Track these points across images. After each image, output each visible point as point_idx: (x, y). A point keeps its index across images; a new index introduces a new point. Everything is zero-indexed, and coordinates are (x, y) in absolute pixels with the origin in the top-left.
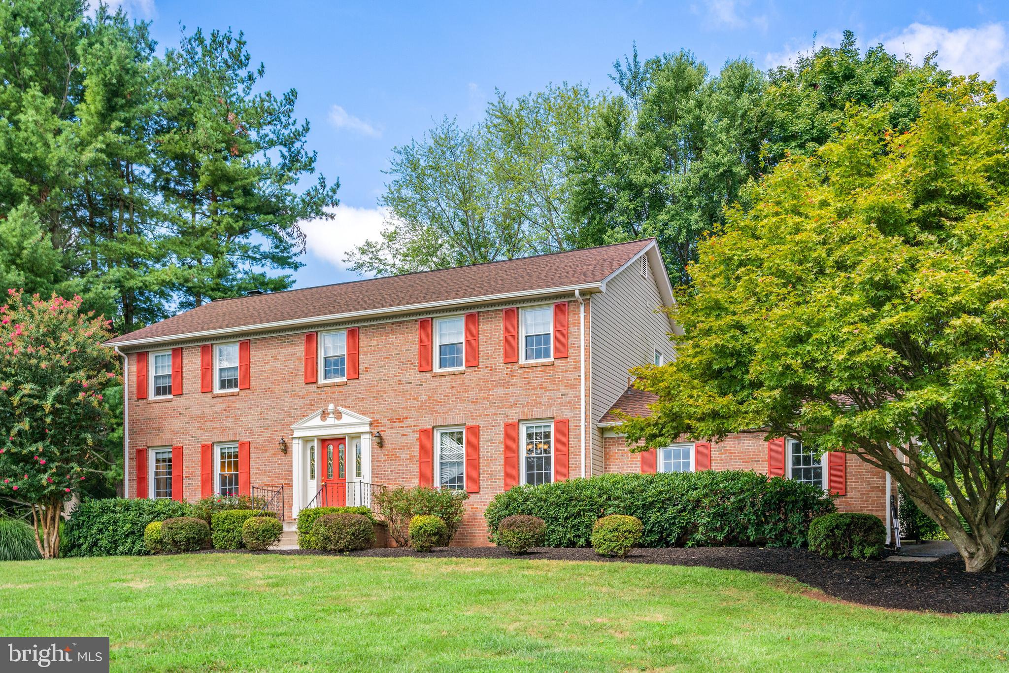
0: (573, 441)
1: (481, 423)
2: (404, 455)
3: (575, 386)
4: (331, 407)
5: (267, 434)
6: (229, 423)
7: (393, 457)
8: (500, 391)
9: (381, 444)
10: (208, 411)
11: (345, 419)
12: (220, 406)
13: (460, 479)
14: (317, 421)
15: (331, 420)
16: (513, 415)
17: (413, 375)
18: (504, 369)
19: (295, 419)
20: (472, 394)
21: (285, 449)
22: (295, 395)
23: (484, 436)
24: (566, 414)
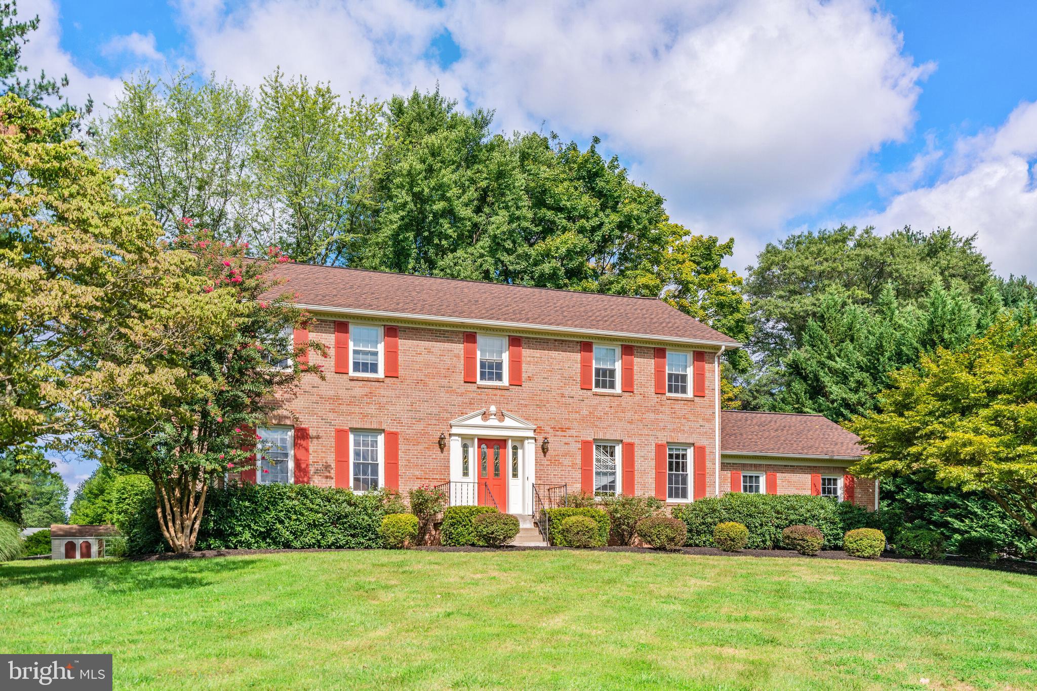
0: (708, 464)
1: (636, 441)
2: (567, 461)
3: (711, 420)
4: (493, 409)
5: (419, 427)
6: (372, 409)
7: (556, 462)
8: (652, 416)
9: (544, 450)
10: (342, 393)
11: (508, 422)
12: (359, 390)
13: (612, 486)
14: (478, 421)
15: (493, 422)
16: (663, 438)
17: (575, 390)
18: (655, 398)
19: (453, 415)
20: (629, 415)
21: (442, 445)
22: (450, 391)
23: (638, 453)
24: (702, 442)
